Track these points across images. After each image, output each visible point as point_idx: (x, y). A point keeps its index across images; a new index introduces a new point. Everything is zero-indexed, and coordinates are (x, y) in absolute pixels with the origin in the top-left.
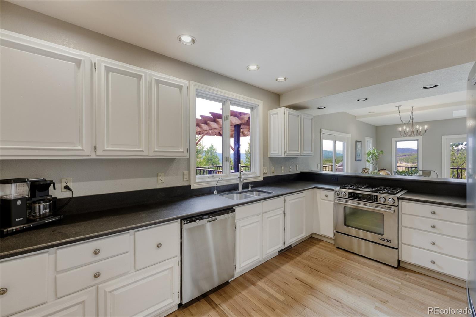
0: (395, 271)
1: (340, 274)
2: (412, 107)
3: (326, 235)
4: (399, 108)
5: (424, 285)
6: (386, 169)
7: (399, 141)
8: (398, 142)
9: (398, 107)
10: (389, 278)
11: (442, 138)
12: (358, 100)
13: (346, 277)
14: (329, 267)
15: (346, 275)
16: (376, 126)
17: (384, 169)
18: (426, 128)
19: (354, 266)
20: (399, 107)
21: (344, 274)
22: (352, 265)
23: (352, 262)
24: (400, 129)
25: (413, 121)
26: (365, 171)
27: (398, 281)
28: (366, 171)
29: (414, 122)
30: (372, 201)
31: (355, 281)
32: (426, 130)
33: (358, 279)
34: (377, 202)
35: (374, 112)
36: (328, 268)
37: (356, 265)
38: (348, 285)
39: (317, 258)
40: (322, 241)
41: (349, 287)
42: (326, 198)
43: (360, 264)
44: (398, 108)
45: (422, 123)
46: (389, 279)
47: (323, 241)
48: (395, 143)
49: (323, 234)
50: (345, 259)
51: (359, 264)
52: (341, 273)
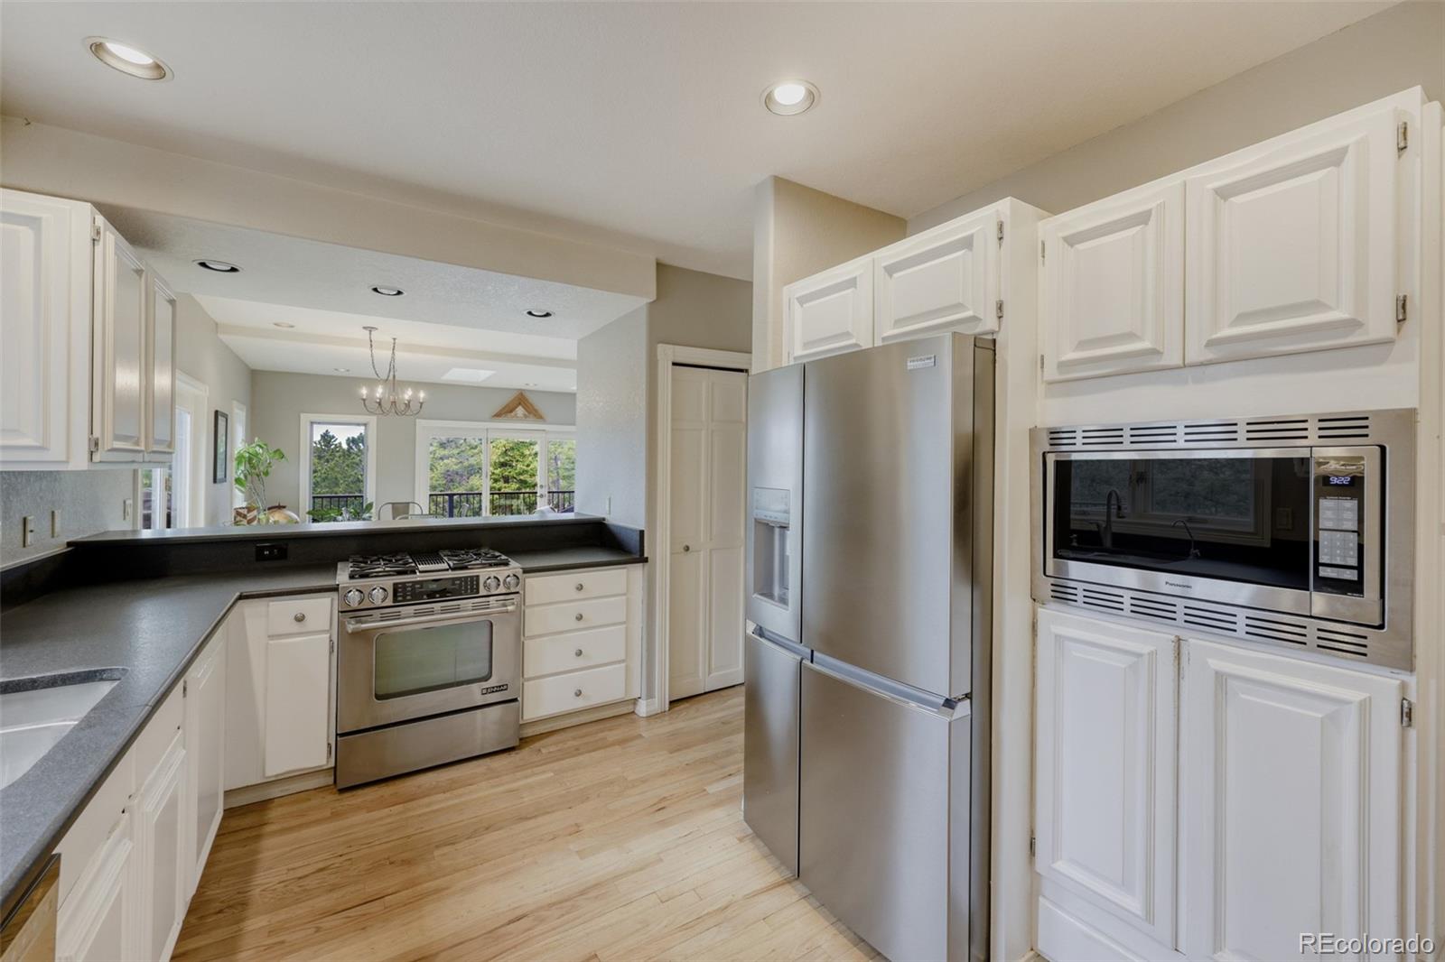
0: (518, 756)
1: (437, 853)
2: (394, 339)
3: (288, 772)
4: (370, 334)
5: (577, 751)
6: (284, 507)
7: (319, 423)
8: (315, 426)
9: (370, 329)
10: (526, 777)
11: (417, 424)
12: (375, 290)
13: (459, 846)
14: (392, 860)
15: (453, 844)
16: (253, 368)
17: (280, 507)
18: (424, 399)
19: (443, 805)
20: (370, 331)
21: (446, 845)
22: (435, 807)
23: (426, 800)
24: (364, 392)
25: (394, 376)
26: (245, 517)
27: (544, 772)
28: (250, 516)
29: (397, 378)
30: (466, 593)
31: (489, 838)
32: (422, 404)
33: (487, 829)
34: (478, 592)
35: (292, 327)
36: (391, 863)
37: (440, 801)
38: (489, 861)
39: (321, 865)
40: (263, 805)
41: (493, 862)
42: (296, 627)
43: (448, 791)
44: (368, 332)
45: (417, 385)
46: (530, 780)
47: (271, 800)
48: (309, 427)
49: (275, 773)
50: (401, 805)
51: (444, 792)
52: (437, 847)
